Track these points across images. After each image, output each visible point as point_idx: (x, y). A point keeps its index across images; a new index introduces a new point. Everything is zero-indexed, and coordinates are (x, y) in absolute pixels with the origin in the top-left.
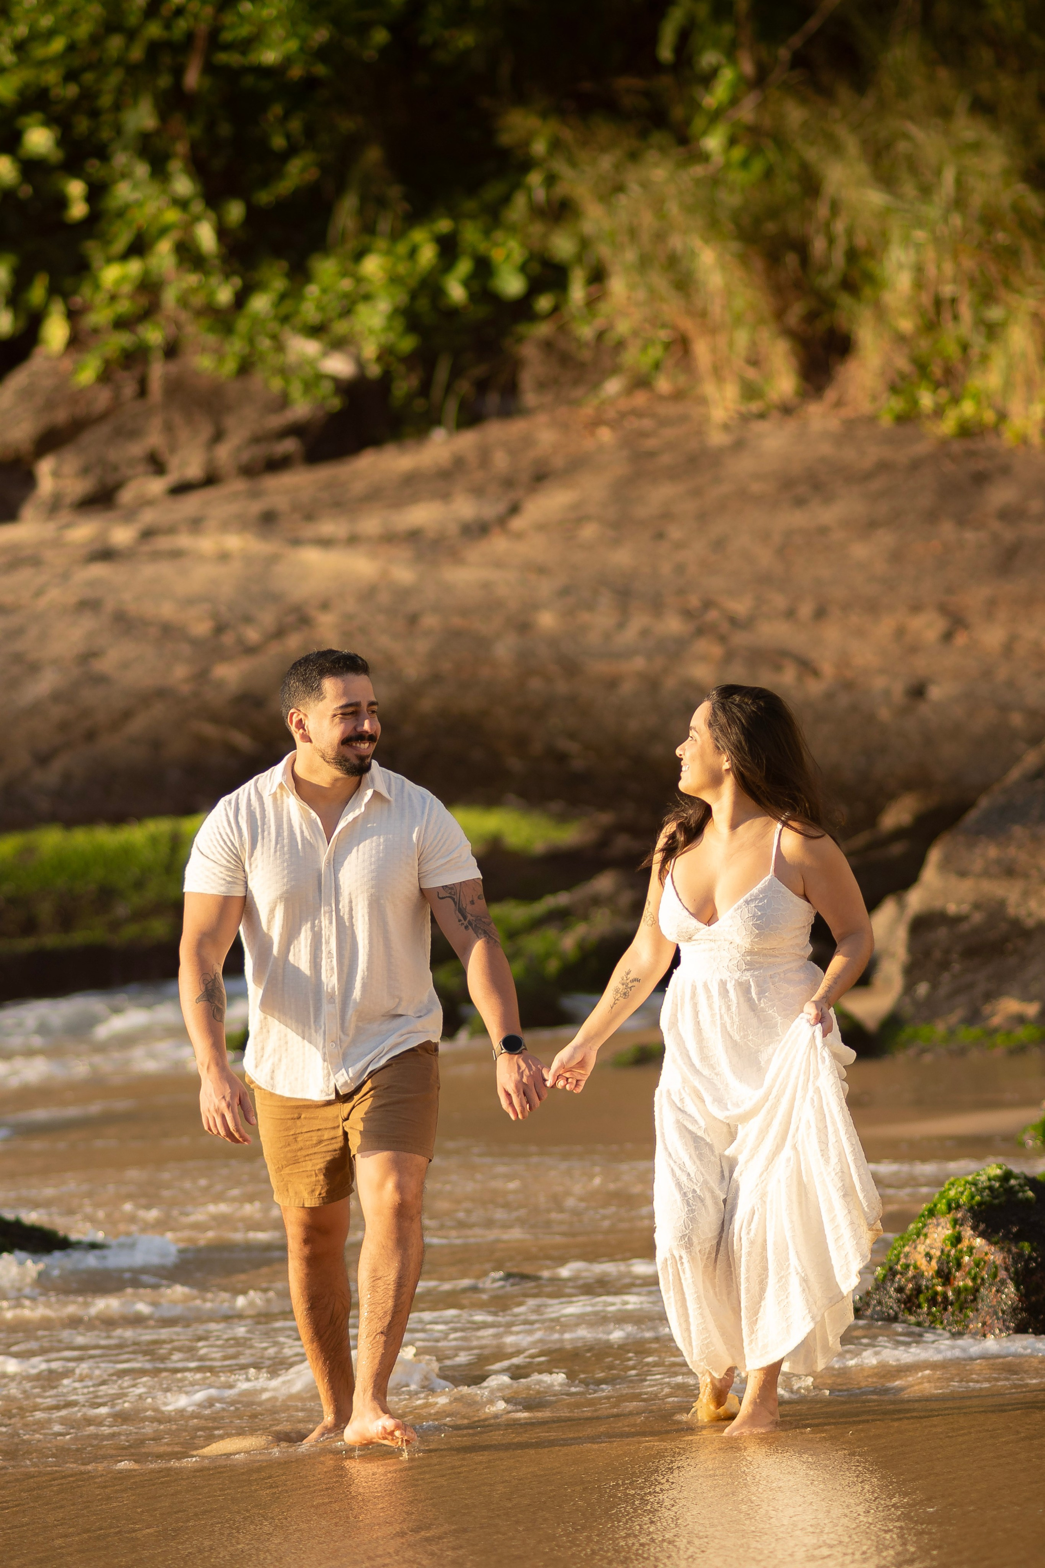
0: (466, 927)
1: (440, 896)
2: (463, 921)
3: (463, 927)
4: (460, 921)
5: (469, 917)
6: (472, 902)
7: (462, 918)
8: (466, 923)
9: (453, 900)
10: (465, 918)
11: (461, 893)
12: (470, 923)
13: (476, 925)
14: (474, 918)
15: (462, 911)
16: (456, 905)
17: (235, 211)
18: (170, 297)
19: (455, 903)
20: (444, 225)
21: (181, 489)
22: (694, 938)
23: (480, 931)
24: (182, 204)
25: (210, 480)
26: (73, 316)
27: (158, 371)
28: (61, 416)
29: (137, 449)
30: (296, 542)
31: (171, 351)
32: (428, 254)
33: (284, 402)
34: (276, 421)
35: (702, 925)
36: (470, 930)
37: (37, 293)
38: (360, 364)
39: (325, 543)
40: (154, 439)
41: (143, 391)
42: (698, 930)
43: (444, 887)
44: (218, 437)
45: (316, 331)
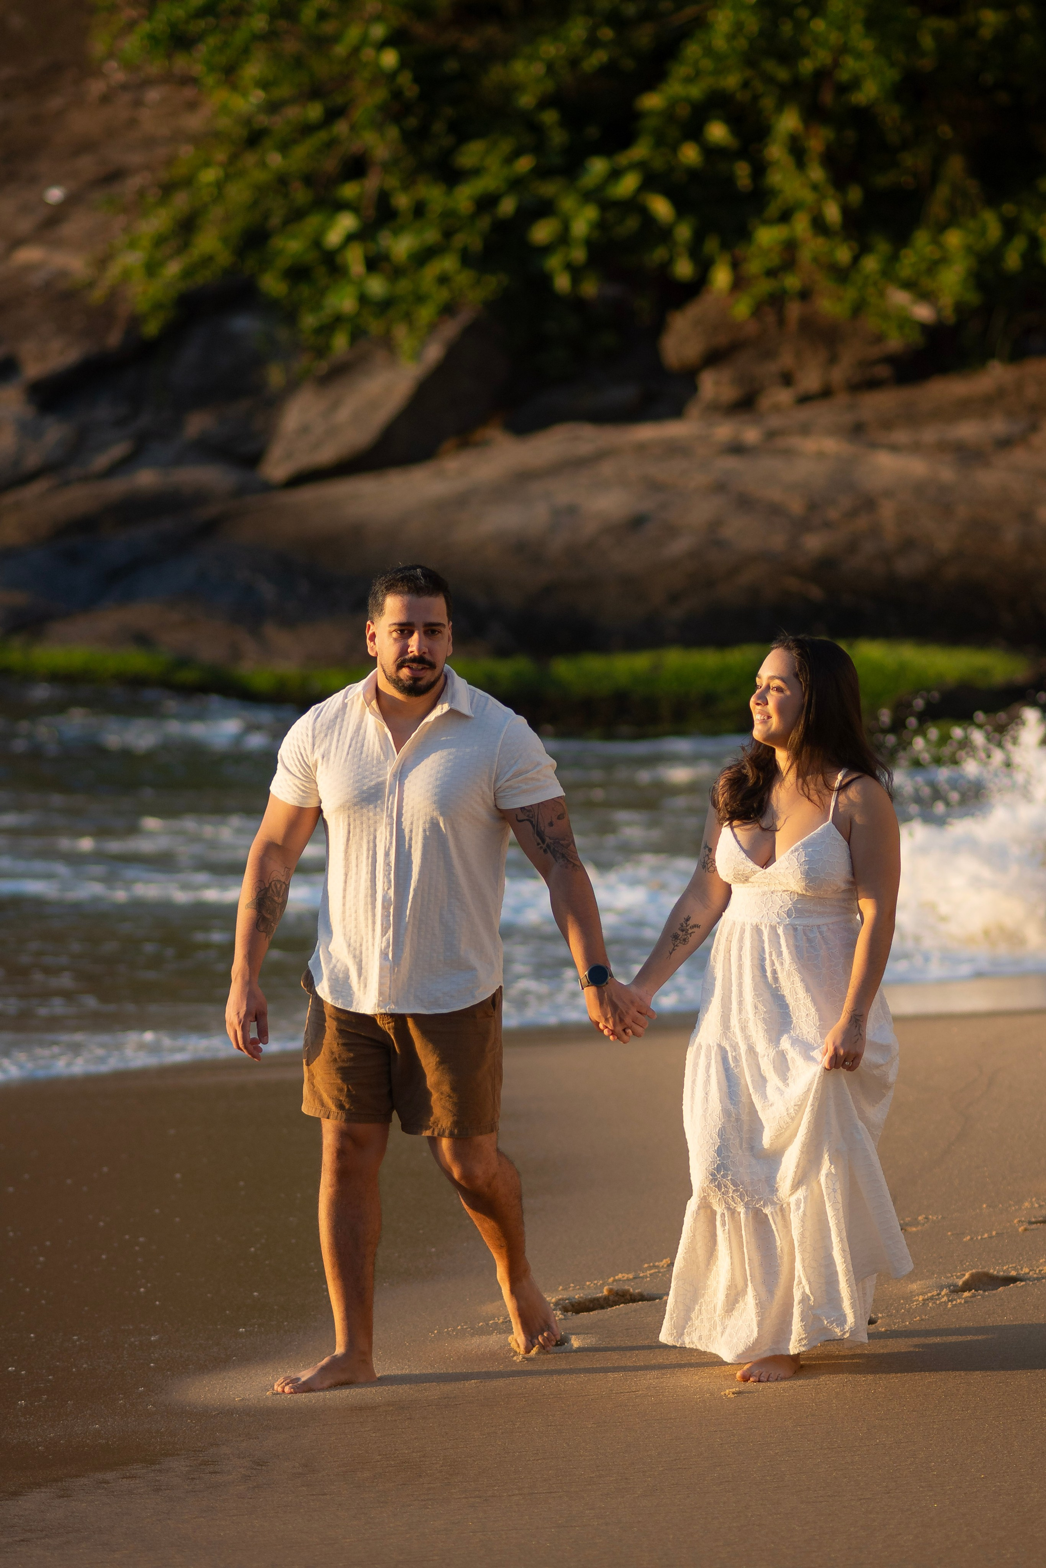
0: (545, 851)
1: (519, 818)
2: (542, 845)
3: (542, 851)
4: (538, 844)
5: (548, 840)
6: (551, 824)
7: (540, 841)
8: (544, 846)
9: (531, 822)
10: (543, 841)
11: (540, 816)
12: (548, 846)
13: (554, 849)
14: (551, 841)
15: (540, 834)
16: (534, 828)
17: (855, 195)
18: (805, 255)
19: (533, 826)
20: (1009, 209)
21: (804, 399)
22: (750, 880)
23: (558, 855)
24: (815, 187)
25: (826, 393)
26: (736, 266)
27: (794, 310)
28: (722, 339)
29: (772, 368)
30: (874, 445)
31: (805, 295)
32: (994, 231)
33: (879, 338)
34: (875, 351)
35: (758, 868)
36: (549, 854)
37: (711, 245)
38: (939, 310)
39: (894, 448)
40: (786, 360)
41: (781, 321)
42: (754, 873)
43: (522, 809)
44: (833, 360)
45: (909, 285)
